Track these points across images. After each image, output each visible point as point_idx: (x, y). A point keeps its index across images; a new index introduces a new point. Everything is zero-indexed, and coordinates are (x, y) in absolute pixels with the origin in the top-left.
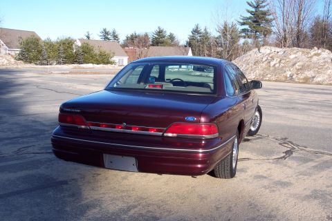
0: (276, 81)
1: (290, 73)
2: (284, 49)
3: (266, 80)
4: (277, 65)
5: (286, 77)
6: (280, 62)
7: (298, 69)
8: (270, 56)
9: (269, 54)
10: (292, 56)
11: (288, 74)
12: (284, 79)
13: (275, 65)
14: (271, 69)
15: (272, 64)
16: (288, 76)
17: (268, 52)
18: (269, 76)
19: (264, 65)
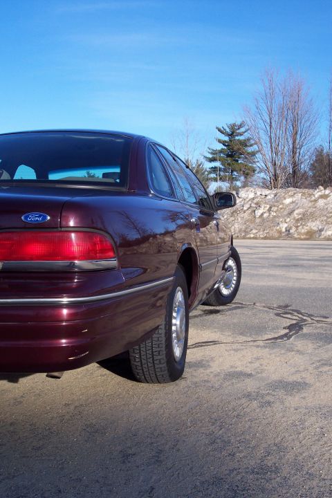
0: (265, 238)
1: (286, 225)
2: (275, 191)
3: (250, 238)
4: (265, 215)
5: (280, 232)
6: (269, 210)
7: (298, 220)
8: (255, 201)
9: (253, 199)
10: (288, 201)
11: (283, 227)
12: (276, 235)
13: (262, 214)
14: (258, 221)
15: (258, 213)
16: (284, 230)
17: (251, 195)
18: (254, 231)
19: (246, 215)
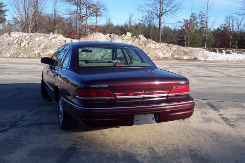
0: (28, 58)
2: (30, 34)
3: (20, 58)
4: (27, 46)
5: (35, 55)
6: (28, 43)
7: (43, 49)
9: (19, 38)
10: (37, 39)
11: (37, 52)
12: (33, 56)
13: (25, 46)
14: (23, 49)
15: (23, 45)
16: (37, 54)
17: (17, 36)
18: (22, 54)
19: (16, 46)
